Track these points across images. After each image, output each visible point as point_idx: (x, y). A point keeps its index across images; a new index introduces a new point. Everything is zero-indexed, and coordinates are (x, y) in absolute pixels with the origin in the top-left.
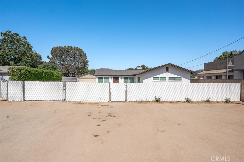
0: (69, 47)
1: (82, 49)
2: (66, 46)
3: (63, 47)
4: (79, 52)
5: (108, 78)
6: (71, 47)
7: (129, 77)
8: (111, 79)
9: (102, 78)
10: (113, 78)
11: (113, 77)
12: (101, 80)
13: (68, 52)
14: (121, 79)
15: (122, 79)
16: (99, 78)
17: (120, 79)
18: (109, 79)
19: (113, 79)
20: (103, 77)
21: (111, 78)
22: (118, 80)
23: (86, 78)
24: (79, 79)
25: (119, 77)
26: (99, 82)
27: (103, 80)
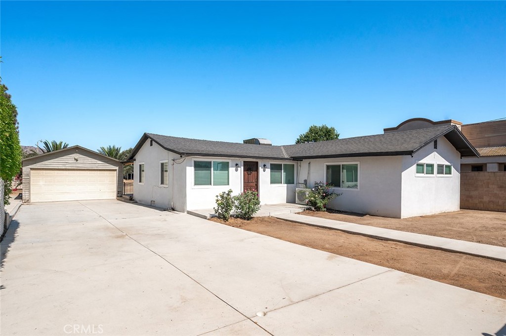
5: (225, 167)
7: (283, 163)
8: (237, 170)
9: (207, 166)
10: (242, 168)
11: (241, 161)
12: (203, 173)
14: (264, 171)
15: (266, 169)
16: (198, 166)
17: (261, 170)
18: (230, 169)
19: (241, 169)
20: (212, 160)
21: (237, 165)
22: (256, 172)
23: (64, 168)
24: (31, 169)
25: (257, 162)
26: (195, 184)
27: (211, 172)
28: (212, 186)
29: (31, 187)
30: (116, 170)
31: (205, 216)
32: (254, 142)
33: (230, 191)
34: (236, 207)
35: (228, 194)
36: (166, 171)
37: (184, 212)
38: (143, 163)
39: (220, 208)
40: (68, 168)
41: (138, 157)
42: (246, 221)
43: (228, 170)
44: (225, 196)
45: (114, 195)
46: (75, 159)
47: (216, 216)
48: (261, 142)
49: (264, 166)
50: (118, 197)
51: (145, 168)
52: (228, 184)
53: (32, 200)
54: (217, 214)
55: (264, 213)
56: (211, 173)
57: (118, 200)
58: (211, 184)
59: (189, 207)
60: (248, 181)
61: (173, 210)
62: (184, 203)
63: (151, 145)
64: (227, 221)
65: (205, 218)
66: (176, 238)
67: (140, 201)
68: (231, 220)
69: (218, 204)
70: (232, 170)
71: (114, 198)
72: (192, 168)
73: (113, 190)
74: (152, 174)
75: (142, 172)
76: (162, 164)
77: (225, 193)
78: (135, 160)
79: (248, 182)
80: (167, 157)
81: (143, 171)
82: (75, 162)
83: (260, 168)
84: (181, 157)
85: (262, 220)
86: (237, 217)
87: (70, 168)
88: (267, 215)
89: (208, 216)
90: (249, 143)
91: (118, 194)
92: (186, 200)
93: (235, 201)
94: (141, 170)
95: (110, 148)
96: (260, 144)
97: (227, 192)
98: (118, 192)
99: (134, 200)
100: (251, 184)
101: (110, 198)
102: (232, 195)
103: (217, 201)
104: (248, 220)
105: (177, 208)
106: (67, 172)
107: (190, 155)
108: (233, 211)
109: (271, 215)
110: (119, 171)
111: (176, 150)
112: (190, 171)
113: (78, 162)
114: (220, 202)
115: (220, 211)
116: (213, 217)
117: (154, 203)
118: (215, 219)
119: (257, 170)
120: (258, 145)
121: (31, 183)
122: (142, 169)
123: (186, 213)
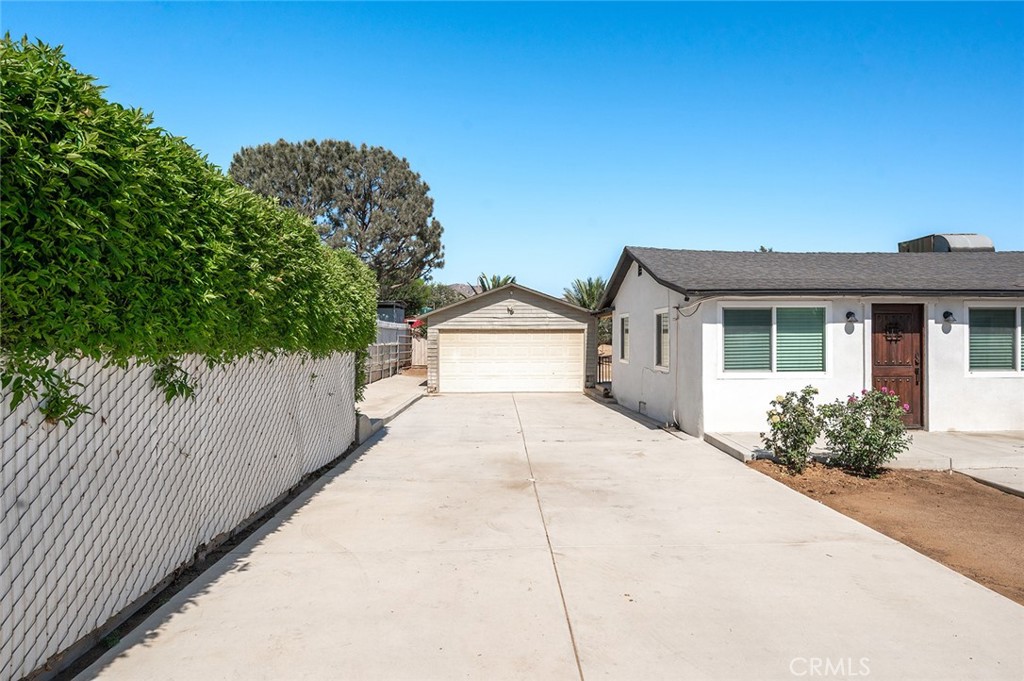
0: (331, 144)
1: (404, 160)
2: (314, 142)
3: (299, 147)
4: (391, 174)
5: (815, 322)
6: (347, 144)
8: (849, 330)
9: (759, 320)
10: (868, 323)
11: (864, 305)
12: (747, 338)
13: (327, 176)
14: (946, 330)
15: (954, 326)
16: (734, 320)
17: (933, 328)
18: (830, 328)
19: (864, 328)
20: (774, 304)
21: (849, 315)
22: (918, 335)
23: (490, 327)
24: (440, 330)
25: (922, 305)
26: (728, 367)
27: (770, 336)
28: (774, 375)
29: (441, 365)
30: (582, 331)
31: (740, 453)
32: (933, 245)
33: (809, 392)
34: (830, 434)
35: (804, 400)
36: (666, 331)
37: (697, 436)
38: (627, 315)
39: (780, 435)
40: (496, 327)
41: (620, 301)
42: (856, 480)
43: (822, 330)
44: (795, 401)
45: (578, 385)
46: (508, 310)
47: (769, 457)
48: (955, 242)
49: (947, 315)
50: (587, 387)
51: (629, 326)
52: (824, 370)
53: (442, 389)
54: (772, 451)
55: (931, 461)
56: (770, 340)
57: (587, 394)
58: (770, 368)
59: (709, 428)
60: (890, 359)
61: (678, 428)
62: (698, 414)
63: (640, 274)
64: (799, 472)
65: (739, 457)
66: (630, 507)
67: (622, 400)
68: (813, 474)
69: (774, 425)
70: (834, 330)
71: (578, 390)
72: (719, 328)
73: (578, 373)
74: (641, 337)
75: (626, 335)
76: (659, 317)
77: (793, 394)
78: (614, 308)
79: (890, 364)
80: (664, 302)
81: (627, 331)
82: (509, 315)
83: (931, 323)
84: (687, 299)
85: (918, 481)
86: (836, 463)
87: (500, 328)
88: (940, 465)
89: (748, 454)
90: (917, 251)
91: (587, 381)
92: (701, 407)
93: (827, 420)
94: (624, 331)
95: (590, 284)
96: (950, 250)
97: (800, 395)
98: (587, 377)
99: (612, 397)
100: (901, 370)
101: (572, 390)
102: (817, 401)
103: (771, 415)
104: (867, 476)
105: (685, 425)
106: (497, 335)
107: (714, 295)
108: (820, 445)
109: (956, 467)
110: (588, 333)
111: (678, 284)
112: (713, 335)
113: (513, 315)
114: (776, 419)
115: (780, 443)
116: (760, 457)
117: (645, 408)
118: (766, 464)
119: (920, 328)
120: (943, 255)
121: (441, 357)
122: (625, 327)
123: (702, 438)
